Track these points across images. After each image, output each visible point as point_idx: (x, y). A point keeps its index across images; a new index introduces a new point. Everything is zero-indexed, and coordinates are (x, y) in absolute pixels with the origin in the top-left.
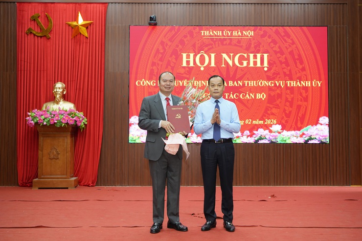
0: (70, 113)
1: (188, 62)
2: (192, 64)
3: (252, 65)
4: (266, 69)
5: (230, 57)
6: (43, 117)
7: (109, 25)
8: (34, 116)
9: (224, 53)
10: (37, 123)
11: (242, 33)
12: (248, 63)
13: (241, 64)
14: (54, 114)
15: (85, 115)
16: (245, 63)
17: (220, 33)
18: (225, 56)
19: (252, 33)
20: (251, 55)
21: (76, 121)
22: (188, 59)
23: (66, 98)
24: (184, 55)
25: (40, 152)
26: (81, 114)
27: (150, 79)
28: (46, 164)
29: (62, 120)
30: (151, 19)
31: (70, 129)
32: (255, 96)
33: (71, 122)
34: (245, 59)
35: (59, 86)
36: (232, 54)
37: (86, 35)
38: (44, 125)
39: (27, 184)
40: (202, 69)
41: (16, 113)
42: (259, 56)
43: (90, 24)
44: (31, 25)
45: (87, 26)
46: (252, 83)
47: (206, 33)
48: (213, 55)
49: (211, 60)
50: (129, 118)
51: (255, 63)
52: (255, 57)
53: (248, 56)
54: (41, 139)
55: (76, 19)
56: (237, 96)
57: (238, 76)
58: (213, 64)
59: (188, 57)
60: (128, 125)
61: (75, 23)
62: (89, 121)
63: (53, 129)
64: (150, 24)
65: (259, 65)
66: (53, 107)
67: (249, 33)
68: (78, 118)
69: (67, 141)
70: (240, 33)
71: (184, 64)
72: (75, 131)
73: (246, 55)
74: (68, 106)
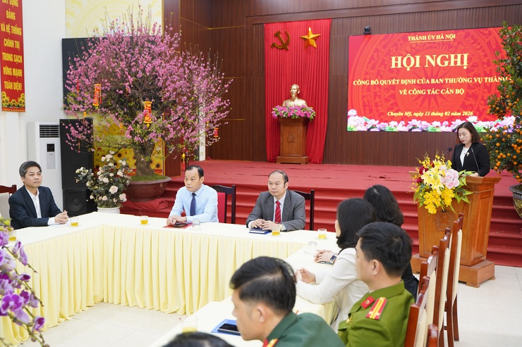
0: (302, 108)
1: (396, 64)
2: (399, 66)
3: (452, 64)
4: (465, 68)
5: (433, 58)
6: (283, 112)
7: (333, 37)
8: (277, 111)
9: (427, 55)
10: (279, 116)
11: (444, 36)
12: (449, 63)
13: (443, 63)
14: (291, 109)
15: (314, 109)
16: (446, 63)
17: (424, 38)
18: (428, 57)
19: (454, 36)
20: (453, 56)
21: (306, 114)
22: (396, 62)
23: (299, 96)
24: (393, 58)
25: (281, 137)
26: (311, 109)
27: (365, 79)
28: (285, 146)
29: (296, 113)
30: (366, 30)
31: (302, 120)
32: (455, 92)
33: (303, 115)
34: (447, 60)
35: (295, 88)
36: (435, 56)
37: (315, 46)
38: (283, 118)
39: (273, 161)
40: (408, 69)
41: (265, 109)
42: (459, 56)
43: (318, 37)
44: (275, 41)
45: (315, 39)
46: (452, 81)
47: (412, 38)
48: (418, 57)
49: (416, 61)
50: (348, 111)
51: (456, 62)
52: (456, 57)
53: (450, 57)
54: (282, 128)
55: (307, 33)
56: (438, 92)
57: (440, 75)
58: (418, 65)
59: (397, 60)
60: (347, 117)
61: (306, 37)
62: (317, 114)
63: (290, 121)
64: (365, 34)
65: (459, 64)
66: (290, 103)
67: (452, 36)
68: (308, 111)
69: (300, 130)
70: (442, 37)
71: (393, 66)
72: (306, 121)
73: (447, 56)
74: (301, 103)
